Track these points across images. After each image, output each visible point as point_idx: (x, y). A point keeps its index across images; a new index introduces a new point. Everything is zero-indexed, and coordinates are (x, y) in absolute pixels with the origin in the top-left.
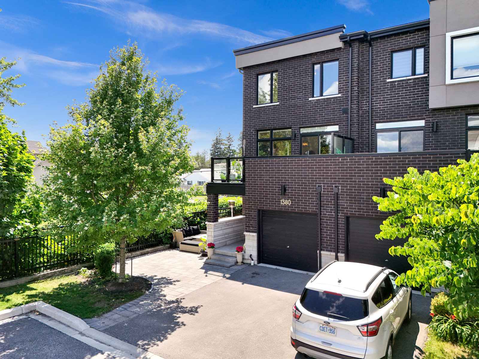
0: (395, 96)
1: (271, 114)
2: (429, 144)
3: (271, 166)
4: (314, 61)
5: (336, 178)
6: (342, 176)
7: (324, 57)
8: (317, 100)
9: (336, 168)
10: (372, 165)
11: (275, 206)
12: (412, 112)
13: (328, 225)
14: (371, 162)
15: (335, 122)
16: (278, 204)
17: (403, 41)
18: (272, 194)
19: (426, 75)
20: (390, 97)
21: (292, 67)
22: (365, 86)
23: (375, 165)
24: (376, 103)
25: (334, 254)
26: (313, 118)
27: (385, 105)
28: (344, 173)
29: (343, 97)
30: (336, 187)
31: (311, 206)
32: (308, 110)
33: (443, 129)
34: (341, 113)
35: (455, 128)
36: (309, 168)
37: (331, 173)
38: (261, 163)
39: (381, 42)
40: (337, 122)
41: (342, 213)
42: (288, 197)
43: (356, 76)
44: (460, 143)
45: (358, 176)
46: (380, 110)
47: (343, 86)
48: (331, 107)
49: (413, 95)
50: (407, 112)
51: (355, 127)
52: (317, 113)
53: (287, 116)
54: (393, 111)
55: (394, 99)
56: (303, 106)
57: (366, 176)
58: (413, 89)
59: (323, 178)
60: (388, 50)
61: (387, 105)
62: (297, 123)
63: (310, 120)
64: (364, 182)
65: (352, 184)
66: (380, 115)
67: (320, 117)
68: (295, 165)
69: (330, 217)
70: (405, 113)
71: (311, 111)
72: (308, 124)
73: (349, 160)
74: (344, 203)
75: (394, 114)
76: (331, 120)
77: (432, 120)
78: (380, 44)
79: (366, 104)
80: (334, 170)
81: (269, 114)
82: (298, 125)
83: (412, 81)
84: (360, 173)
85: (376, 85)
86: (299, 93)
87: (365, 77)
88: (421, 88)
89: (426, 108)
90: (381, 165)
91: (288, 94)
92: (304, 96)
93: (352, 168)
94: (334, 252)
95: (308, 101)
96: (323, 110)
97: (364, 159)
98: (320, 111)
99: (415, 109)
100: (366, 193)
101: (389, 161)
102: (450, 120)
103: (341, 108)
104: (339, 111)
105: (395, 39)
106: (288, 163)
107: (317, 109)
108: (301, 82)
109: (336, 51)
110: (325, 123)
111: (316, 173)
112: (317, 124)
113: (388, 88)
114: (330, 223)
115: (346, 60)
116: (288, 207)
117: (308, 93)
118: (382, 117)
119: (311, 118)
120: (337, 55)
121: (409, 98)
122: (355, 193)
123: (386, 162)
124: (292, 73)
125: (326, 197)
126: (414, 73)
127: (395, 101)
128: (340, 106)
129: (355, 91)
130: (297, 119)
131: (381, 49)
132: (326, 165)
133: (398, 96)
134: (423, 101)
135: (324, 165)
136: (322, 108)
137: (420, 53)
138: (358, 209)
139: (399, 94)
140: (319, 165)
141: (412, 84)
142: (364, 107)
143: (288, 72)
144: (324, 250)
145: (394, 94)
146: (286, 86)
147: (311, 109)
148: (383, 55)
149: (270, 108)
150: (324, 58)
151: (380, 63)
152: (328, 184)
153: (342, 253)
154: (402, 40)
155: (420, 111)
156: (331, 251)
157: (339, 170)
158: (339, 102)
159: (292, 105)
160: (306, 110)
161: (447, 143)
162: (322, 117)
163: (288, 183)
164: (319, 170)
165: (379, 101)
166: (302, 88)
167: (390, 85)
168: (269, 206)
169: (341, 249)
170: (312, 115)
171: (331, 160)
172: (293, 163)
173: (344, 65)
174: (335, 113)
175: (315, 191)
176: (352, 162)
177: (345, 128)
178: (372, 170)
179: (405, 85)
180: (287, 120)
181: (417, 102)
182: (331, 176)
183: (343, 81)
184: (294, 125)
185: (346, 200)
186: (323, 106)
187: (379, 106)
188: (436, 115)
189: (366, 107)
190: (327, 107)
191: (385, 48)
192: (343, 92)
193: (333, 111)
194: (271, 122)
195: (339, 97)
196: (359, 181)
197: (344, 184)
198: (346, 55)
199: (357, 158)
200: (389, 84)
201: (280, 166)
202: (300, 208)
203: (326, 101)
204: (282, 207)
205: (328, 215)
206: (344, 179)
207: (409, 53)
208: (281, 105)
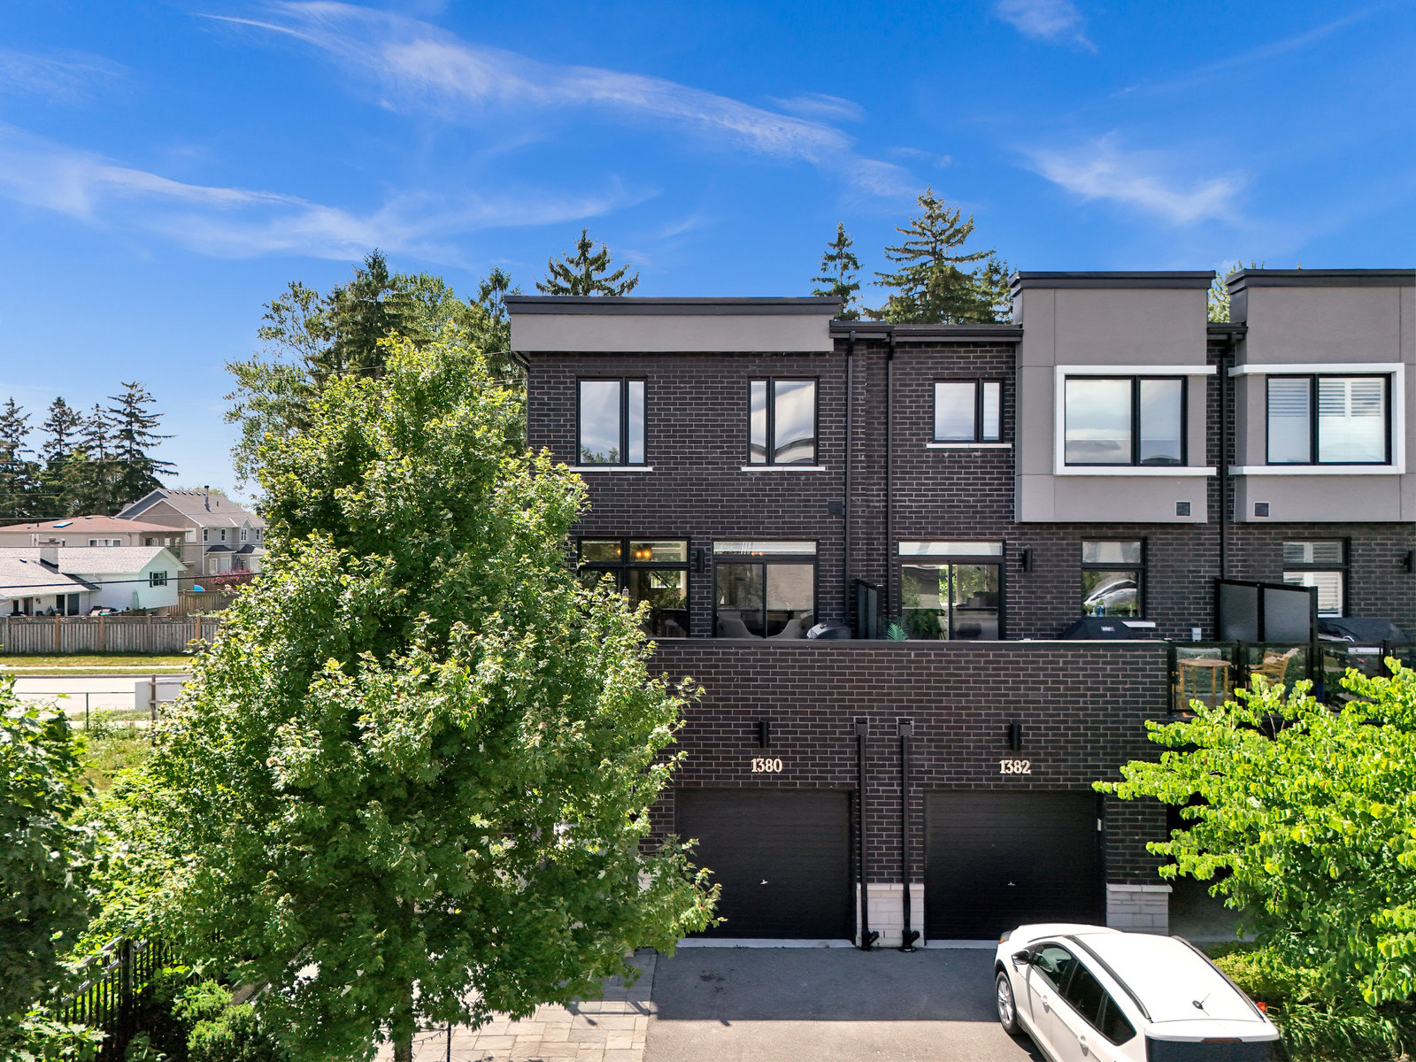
0: (944, 484)
1: (628, 496)
2: (1014, 598)
3: (723, 666)
4: (755, 371)
5: (902, 701)
6: (916, 694)
7: (782, 366)
8: (762, 473)
9: (902, 675)
10: (987, 669)
11: (736, 777)
12: (980, 523)
13: (884, 817)
14: (986, 662)
15: (809, 534)
16: (743, 771)
17: (959, 360)
18: (724, 745)
19: (1009, 446)
20: (933, 484)
21: (691, 377)
22: (876, 451)
23: (994, 669)
24: (901, 495)
25: (900, 887)
26: (752, 517)
27: (921, 501)
28: (921, 688)
29: (830, 473)
30: (903, 722)
31: (840, 772)
32: (738, 495)
33: (1040, 566)
34: (825, 512)
35: (1062, 566)
36: (832, 674)
37: (889, 688)
38: (691, 660)
39: (911, 352)
40: (814, 533)
41: (918, 785)
42: (774, 752)
43: (862, 427)
44: (1072, 598)
45: (956, 695)
46: (910, 512)
47: (830, 445)
48: (800, 495)
49: (982, 484)
50: (970, 523)
51: (861, 550)
52: (763, 507)
53: (676, 506)
54: (939, 518)
55: (941, 490)
56: (723, 485)
57: (975, 695)
58: (982, 473)
59: (870, 700)
60: (927, 374)
61: (926, 501)
62: (707, 528)
63: (744, 523)
64: (970, 708)
65: (941, 714)
66: (910, 523)
67: (771, 517)
68: (794, 667)
69: (887, 798)
70: (965, 523)
71: (747, 501)
72: (739, 533)
73: (933, 658)
74: (922, 760)
75: (942, 523)
76: (799, 528)
77: (1019, 544)
78: (909, 358)
79: (879, 495)
80: (896, 681)
81: (622, 495)
82: (709, 533)
83: (979, 454)
84: (960, 688)
85: (902, 451)
86: (712, 447)
87: (876, 429)
88: (998, 473)
89: (1008, 517)
90: (1007, 669)
91: (680, 447)
92: (729, 458)
93: (941, 675)
94: (898, 882)
95: (738, 474)
96: (778, 501)
97: (968, 655)
98: (769, 501)
99: (985, 518)
100: (975, 735)
101: (1025, 662)
102: (1055, 548)
103: (825, 501)
104: (820, 506)
105: (944, 352)
106: (774, 660)
107: (764, 495)
108: (717, 420)
109: (811, 357)
110: (783, 534)
111: (851, 687)
112: (763, 534)
113: (928, 462)
114: (887, 810)
115: (836, 383)
116: (775, 778)
117: (737, 453)
118: (916, 528)
119: (746, 517)
120: (814, 366)
121: (973, 490)
122: (949, 734)
123: (1018, 662)
124: (691, 393)
125: (878, 746)
126: (979, 437)
127: (944, 496)
128: (822, 495)
129: (861, 462)
130: (707, 517)
131: (913, 369)
132: (877, 668)
133: (950, 484)
134: (1002, 501)
135: (871, 668)
136: (776, 496)
137: (992, 391)
138: (956, 773)
139: (953, 479)
140: (858, 667)
141: (979, 460)
142: (873, 501)
143: (680, 388)
144: (872, 881)
145: (942, 479)
146: (675, 426)
147: (745, 495)
148: (918, 385)
149: (625, 480)
150: (779, 367)
151: (910, 402)
152: (883, 714)
153: (918, 881)
154: (958, 358)
155: (996, 523)
156: (890, 881)
157: (910, 681)
158: (820, 484)
159: (691, 479)
160: (733, 495)
161: (1049, 596)
162: (776, 517)
163: (774, 713)
164: (858, 681)
165: (909, 490)
166: (721, 436)
167: (934, 457)
168: (717, 778)
169: (915, 874)
170: (751, 512)
171: (890, 655)
172: (787, 661)
173: (832, 394)
174: (809, 512)
175: (851, 733)
176: (941, 662)
177: (836, 550)
178: (988, 682)
179: (966, 462)
180: (676, 517)
181: (990, 501)
182: (890, 694)
183: (831, 433)
184: (698, 533)
185: (929, 753)
186: (778, 490)
187: (906, 501)
188: (1026, 534)
189: (877, 501)
190: (790, 495)
191: (921, 369)
192: (831, 462)
193: (805, 506)
194: (629, 517)
195: (820, 473)
196: (957, 708)
197: (921, 714)
198: (837, 371)
199: (952, 652)
200: (931, 454)
201: (749, 667)
202: (807, 778)
203: (787, 479)
204: (755, 777)
205: (884, 791)
206: (922, 701)
207: (972, 386)
208: (660, 474)
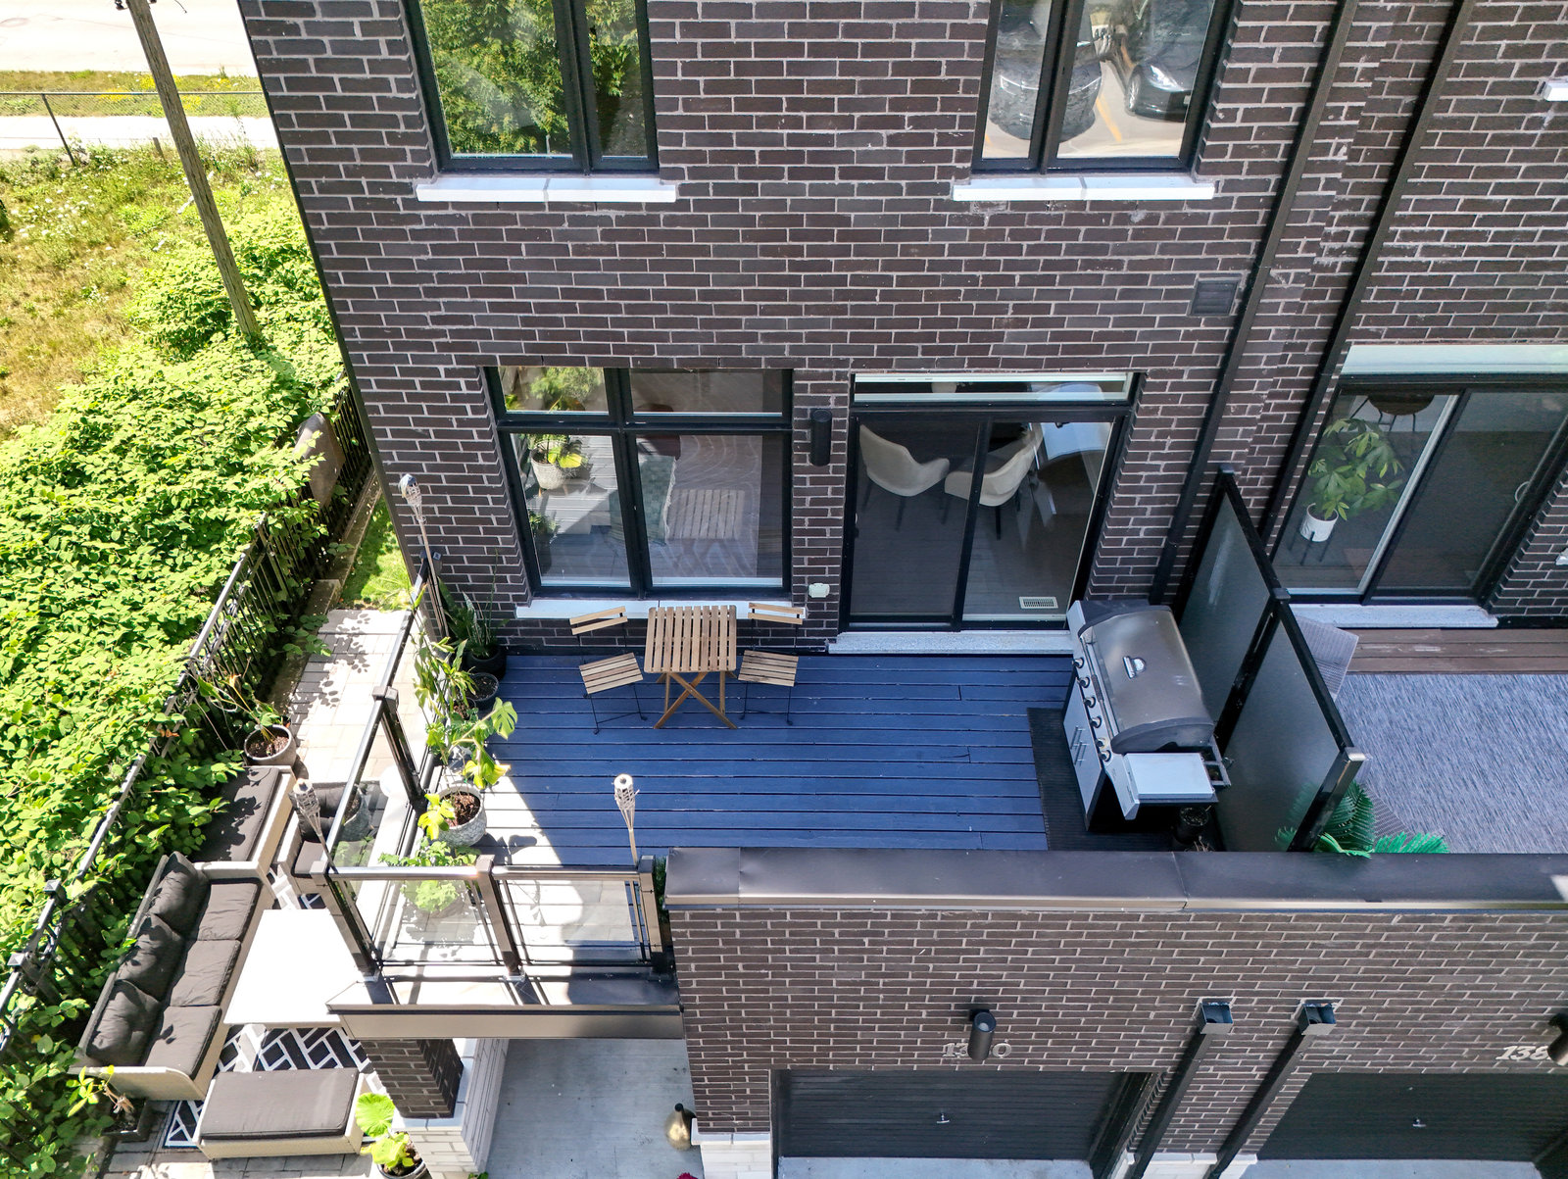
0: (1548, 204)
8: (1013, 207)
24: (1410, 235)
27: (1457, 251)
29: (1224, 203)
32: (935, 266)
40: (1138, 362)
46: (1413, 282)
47: (1247, 114)
48: (1118, 265)
52: (1006, 295)
55: (1529, 220)
56: (892, 236)
61: (1471, 251)
66: (1402, 308)
70: (1556, 307)
71: (962, 280)
81: (592, 265)
82: (844, 365)
85: (1460, 106)
86: (865, 123)
92: (912, 157)
96: (1051, 280)
98: (1024, 280)
103: (1190, 279)
104: (1170, 294)
107: (1009, 266)
113: (1530, 139)
117: (945, 139)
118: (1414, 320)
127: (1531, 236)
128: (1181, 264)
129: (1333, 166)
133: (1562, 206)
136: (1049, 265)
145: (1546, 189)
147: (956, 266)
158: (1185, 234)
159: (796, 220)
160: (918, 265)
165: (1436, 220)
167: (1556, 125)
174: (1136, 308)
184: (815, 362)
186: (1056, 249)
187: (1417, 249)
190: (1087, 265)
192: (1235, 168)
193: (1128, 294)
195: (1191, 201)
200: (1548, 115)
203: (1087, 220)
208: (699, 206)
